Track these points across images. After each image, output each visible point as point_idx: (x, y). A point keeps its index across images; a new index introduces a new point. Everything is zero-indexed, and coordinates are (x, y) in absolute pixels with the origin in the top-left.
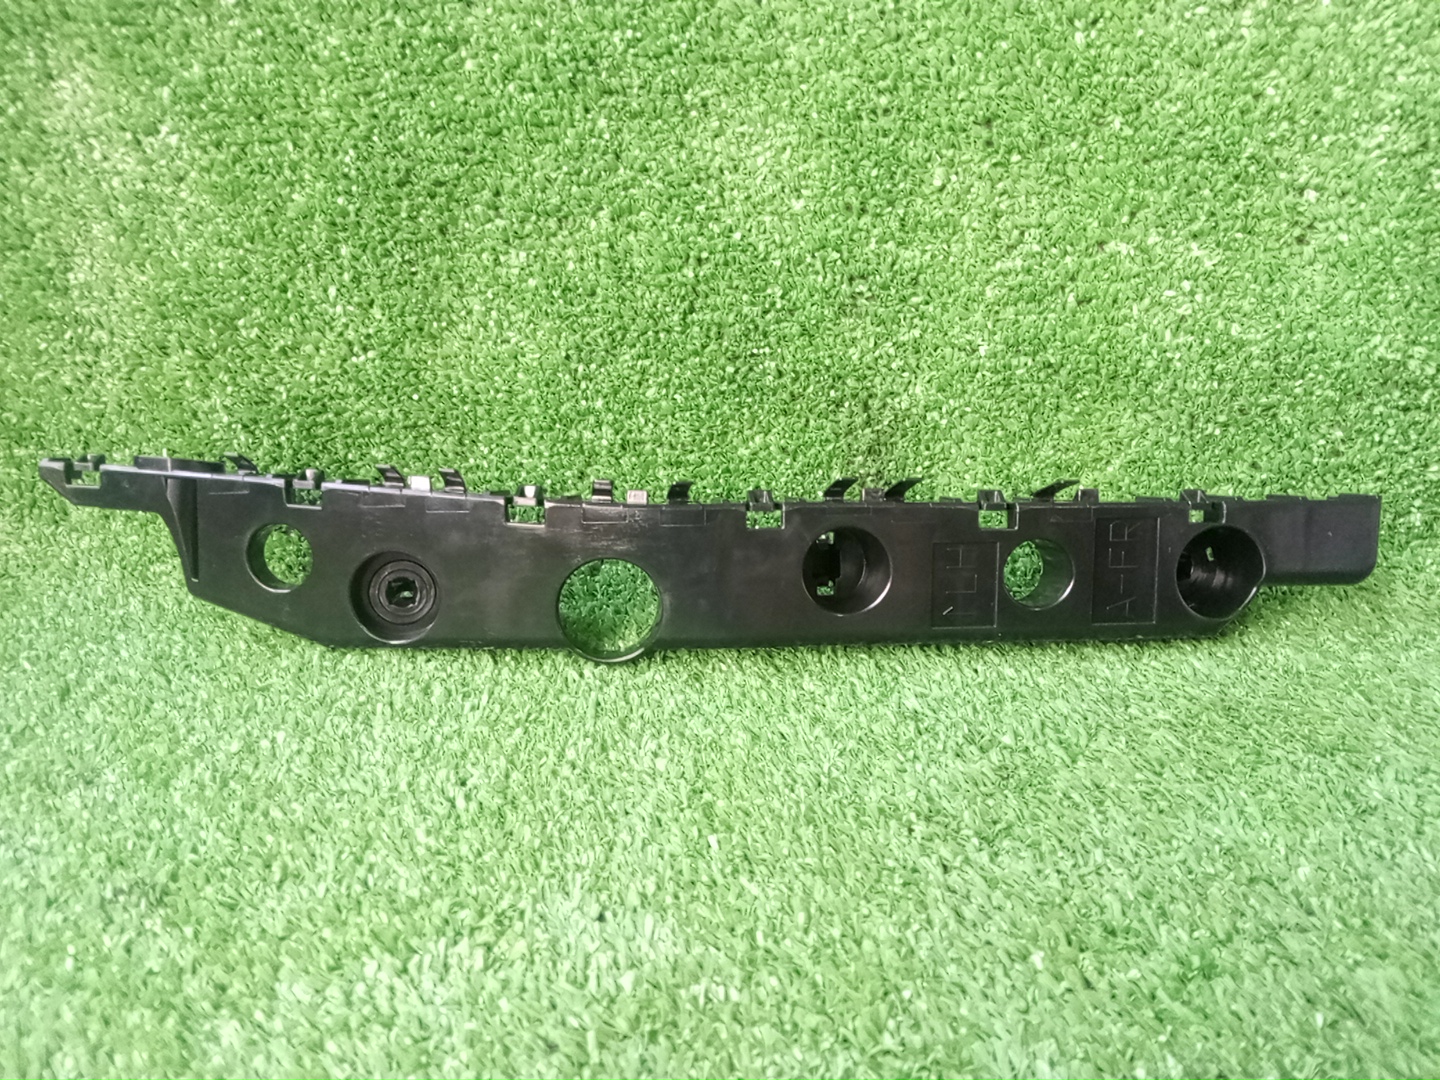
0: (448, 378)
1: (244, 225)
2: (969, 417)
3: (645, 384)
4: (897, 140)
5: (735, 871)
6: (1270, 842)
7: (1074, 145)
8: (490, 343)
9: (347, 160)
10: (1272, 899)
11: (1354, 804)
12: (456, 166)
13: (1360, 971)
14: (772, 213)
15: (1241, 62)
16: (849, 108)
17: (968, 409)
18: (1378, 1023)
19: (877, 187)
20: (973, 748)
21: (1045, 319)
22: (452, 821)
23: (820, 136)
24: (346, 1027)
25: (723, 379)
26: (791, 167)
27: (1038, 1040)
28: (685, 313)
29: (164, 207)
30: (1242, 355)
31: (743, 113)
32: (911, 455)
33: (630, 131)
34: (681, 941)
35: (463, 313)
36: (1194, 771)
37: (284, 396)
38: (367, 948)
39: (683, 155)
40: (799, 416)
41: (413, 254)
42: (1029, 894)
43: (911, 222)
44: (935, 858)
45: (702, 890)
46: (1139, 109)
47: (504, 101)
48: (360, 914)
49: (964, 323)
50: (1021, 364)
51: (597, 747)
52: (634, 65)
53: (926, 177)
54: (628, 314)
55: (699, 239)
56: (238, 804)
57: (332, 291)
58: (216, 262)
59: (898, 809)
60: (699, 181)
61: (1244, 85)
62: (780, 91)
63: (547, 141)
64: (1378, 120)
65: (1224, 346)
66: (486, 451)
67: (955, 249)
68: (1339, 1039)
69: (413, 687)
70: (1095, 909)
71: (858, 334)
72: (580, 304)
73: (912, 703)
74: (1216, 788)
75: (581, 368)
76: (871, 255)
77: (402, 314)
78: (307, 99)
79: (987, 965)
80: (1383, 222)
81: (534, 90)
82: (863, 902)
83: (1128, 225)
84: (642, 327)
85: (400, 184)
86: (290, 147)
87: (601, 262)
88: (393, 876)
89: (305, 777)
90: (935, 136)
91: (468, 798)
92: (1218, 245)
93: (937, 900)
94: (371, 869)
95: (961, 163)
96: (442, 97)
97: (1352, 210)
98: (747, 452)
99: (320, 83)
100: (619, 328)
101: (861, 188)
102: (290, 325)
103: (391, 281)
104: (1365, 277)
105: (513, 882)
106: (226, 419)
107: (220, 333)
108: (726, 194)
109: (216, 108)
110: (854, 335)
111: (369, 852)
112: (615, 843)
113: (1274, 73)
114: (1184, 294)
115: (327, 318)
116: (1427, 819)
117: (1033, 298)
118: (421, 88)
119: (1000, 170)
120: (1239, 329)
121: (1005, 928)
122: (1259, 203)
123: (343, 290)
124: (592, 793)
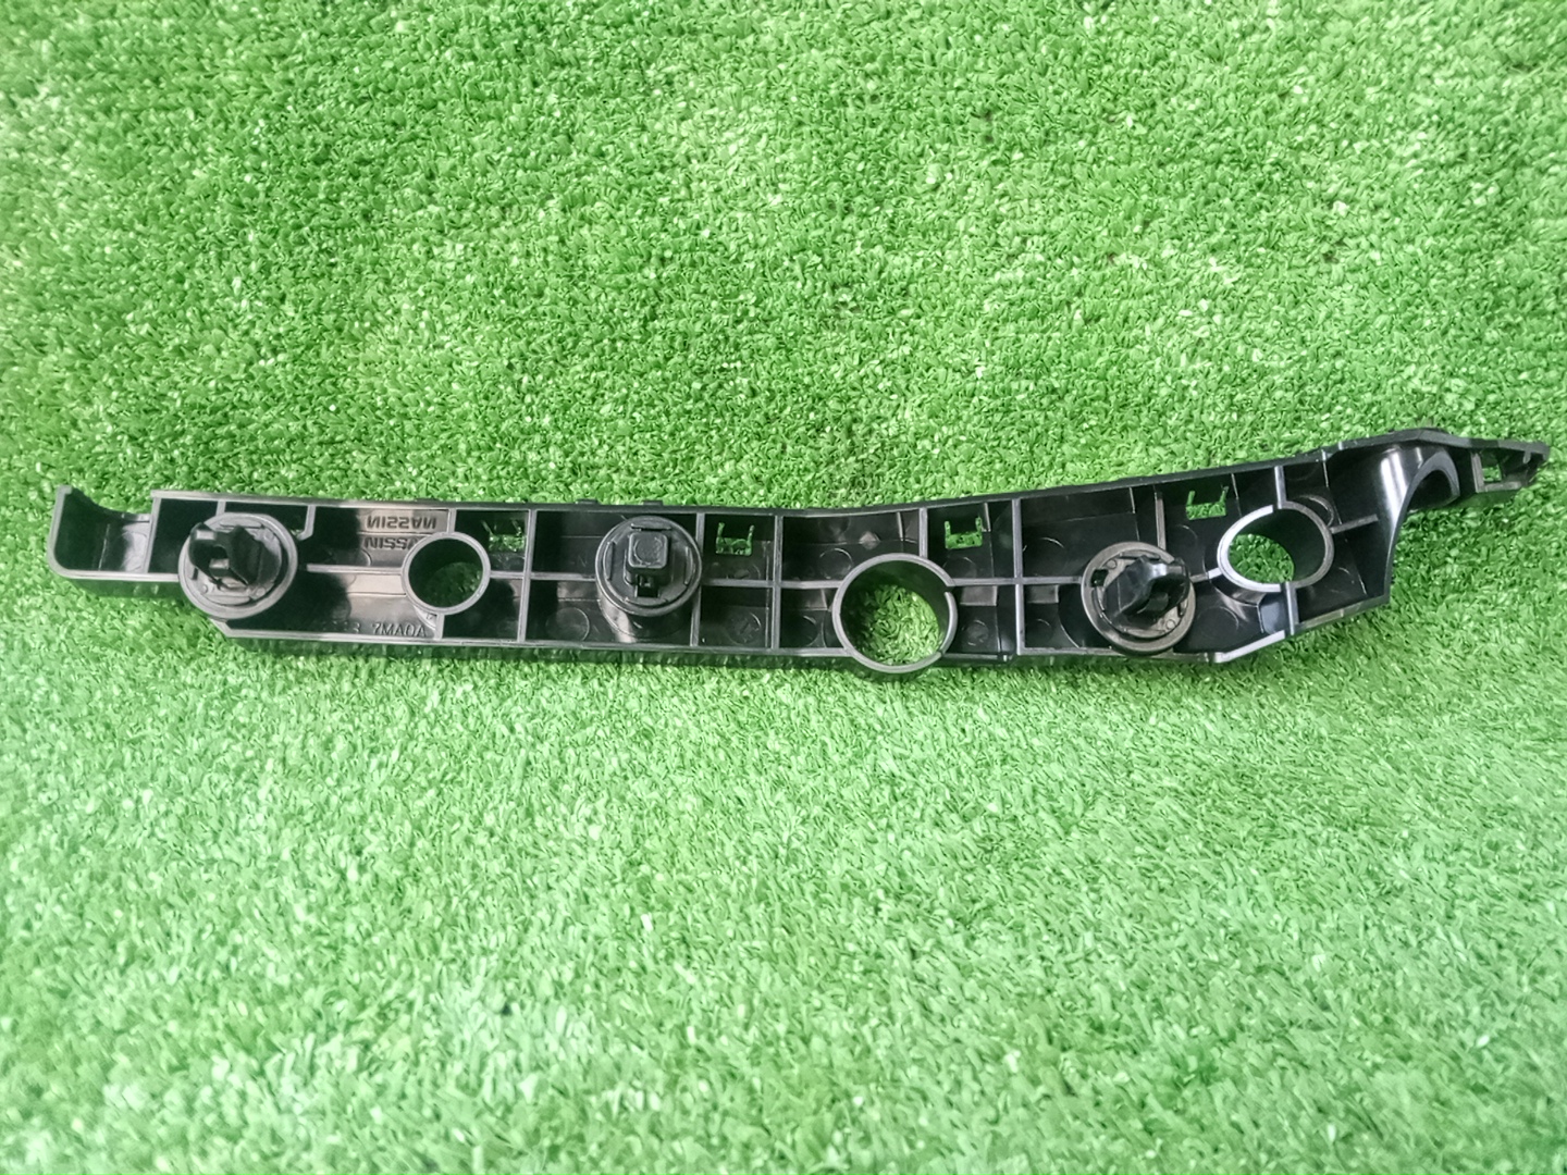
0: (371, 387)
1: (135, 203)
2: (964, 447)
3: (600, 400)
4: (886, 130)
5: (670, 956)
6: (1282, 925)
7: (1082, 144)
8: (420, 348)
9: (257, 131)
10: (1283, 992)
11: (1377, 884)
12: (383, 141)
13: (1379, 1076)
14: (746, 209)
15: (1265, 57)
16: (833, 92)
17: (963, 438)
18: (1397, 1136)
19: (864, 183)
20: (954, 816)
21: (1049, 338)
22: (340, 896)
23: (800, 124)
24: (183, 1141)
25: (688, 396)
26: (767, 157)
27: (1006, 1154)
28: (646, 320)
29: (43, 181)
30: (1264, 384)
31: (713, 93)
32: (900, 489)
33: (585, 110)
34: (597, 1038)
35: (389, 312)
36: (1200, 845)
37: (178, 403)
38: (218, 1046)
39: (645, 139)
40: (774, 441)
41: (331, 243)
42: (1007, 984)
43: (900, 224)
44: (902, 941)
45: (628, 978)
46: (1153, 105)
47: (440, 70)
48: (215, 1004)
49: (959, 341)
50: (1022, 390)
51: (521, 812)
52: (589, 33)
53: (918, 174)
54: (581, 319)
55: (663, 235)
56: (85, 872)
57: (237, 282)
58: (103, 246)
59: (863, 884)
60: (662, 170)
61: (1268, 82)
62: (755, 70)
63: (490, 118)
64: (1414, 127)
65: (1245, 374)
66: (415, 473)
67: (949, 256)
68: (1353, 1154)
69: (311, 741)
70: (1081, 1002)
71: (841, 349)
72: (524, 306)
73: (888, 765)
74: (1224, 864)
75: (526, 379)
76: (856, 261)
77: (318, 312)
78: (212, 60)
79: (953, 1067)
80: (1418, 240)
81: (474, 58)
82: (815, 993)
83: (1139, 236)
84: (595, 335)
85: (318, 162)
86: (191, 115)
87: (550, 258)
88: (261, 960)
89: (170, 843)
90: (929, 128)
91: (362, 869)
92: (1239, 260)
93: (900, 990)
94: (235, 951)
95: (957, 159)
96: (368, 62)
97: (1385, 226)
98: (715, 481)
99: (227, 42)
100: (570, 334)
101: (845, 184)
102: (187, 321)
103: (305, 273)
104: (1399, 300)
105: (405, 968)
106: (109, 429)
107: (106, 328)
108: (694, 186)
109: (106, 68)
110: (837, 350)
111: (234, 932)
112: (531, 922)
113: (1302, 69)
114: (1201, 314)
115: (231, 314)
116: (1457, 902)
117: (1035, 314)
118: (344, 51)
119: (1000, 168)
120: (1261, 355)
121: (977, 1022)
122: (1284, 215)
123: (250, 282)
124: (510, 865)
